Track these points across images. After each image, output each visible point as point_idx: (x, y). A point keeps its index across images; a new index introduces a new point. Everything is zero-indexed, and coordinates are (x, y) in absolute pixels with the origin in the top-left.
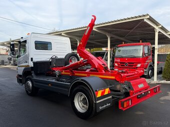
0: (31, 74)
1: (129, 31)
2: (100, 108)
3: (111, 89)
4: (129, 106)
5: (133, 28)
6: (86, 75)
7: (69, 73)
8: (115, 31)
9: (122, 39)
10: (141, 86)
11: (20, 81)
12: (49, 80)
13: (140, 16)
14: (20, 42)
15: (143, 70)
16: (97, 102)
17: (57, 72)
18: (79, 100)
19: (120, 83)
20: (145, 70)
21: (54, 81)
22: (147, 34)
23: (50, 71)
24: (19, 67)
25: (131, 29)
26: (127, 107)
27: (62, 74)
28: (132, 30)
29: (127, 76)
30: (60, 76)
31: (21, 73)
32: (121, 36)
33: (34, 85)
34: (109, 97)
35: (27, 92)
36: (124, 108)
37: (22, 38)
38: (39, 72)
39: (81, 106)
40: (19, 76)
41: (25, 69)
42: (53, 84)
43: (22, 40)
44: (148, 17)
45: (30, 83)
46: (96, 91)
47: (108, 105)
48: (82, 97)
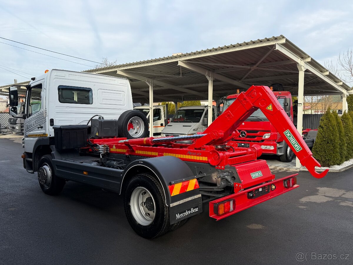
0: (49, 151)
1: (249, 67)
2: (178, 216)
3: (201, 180)
4: (228, 212)
5: (256, 62)
6: (157, 154)
7: (124, 151)
8: (223, 68)
9: (236, 83)
10: (256, 175)
11: (28, 165)
12: (84, 164)
13: (268, 40)
14: (29, 87)
15: (275, 146)
16: (171, 205)
17: (101, 148)
18: (140, 202)
19: (217, 170)
20: (278, 146)
21: (94, 165)
22: (286, 74)
23: (89, 145)
24: (27, 136)
25: (253, 64)
26: (225, 213)
27: (111, 152)
28: (255, 67)
29: (232, 156)
30: (108, 155)
31: (30, 149)
32: (235, 78)
33: (56, 174)
34: (196, 197)
35: (42, 186)
36: (219, 215)
37: (33, 79)
38: (64, 148)
39: (144, 213)
40: (28, 155)
41: (38, 142)
42: (91, 170)
43: (33, 84)
44: (283, 41)
45: (47, 169)
46: (170, 184)
47: (193, 211)
48: (146, 196)
